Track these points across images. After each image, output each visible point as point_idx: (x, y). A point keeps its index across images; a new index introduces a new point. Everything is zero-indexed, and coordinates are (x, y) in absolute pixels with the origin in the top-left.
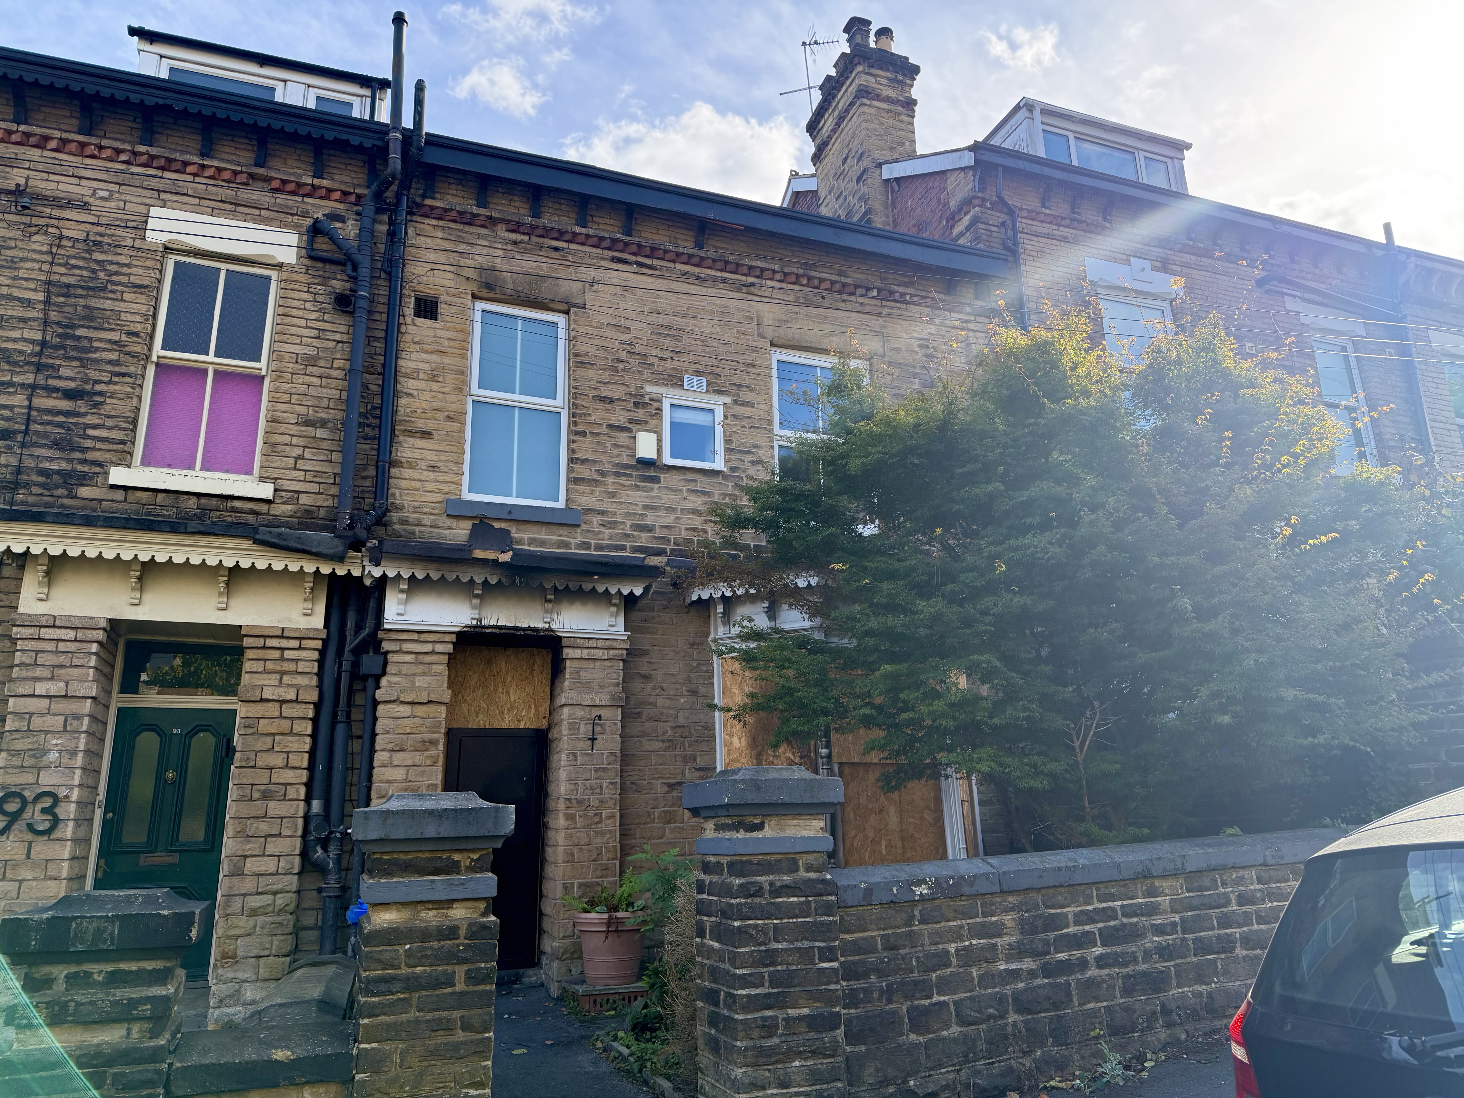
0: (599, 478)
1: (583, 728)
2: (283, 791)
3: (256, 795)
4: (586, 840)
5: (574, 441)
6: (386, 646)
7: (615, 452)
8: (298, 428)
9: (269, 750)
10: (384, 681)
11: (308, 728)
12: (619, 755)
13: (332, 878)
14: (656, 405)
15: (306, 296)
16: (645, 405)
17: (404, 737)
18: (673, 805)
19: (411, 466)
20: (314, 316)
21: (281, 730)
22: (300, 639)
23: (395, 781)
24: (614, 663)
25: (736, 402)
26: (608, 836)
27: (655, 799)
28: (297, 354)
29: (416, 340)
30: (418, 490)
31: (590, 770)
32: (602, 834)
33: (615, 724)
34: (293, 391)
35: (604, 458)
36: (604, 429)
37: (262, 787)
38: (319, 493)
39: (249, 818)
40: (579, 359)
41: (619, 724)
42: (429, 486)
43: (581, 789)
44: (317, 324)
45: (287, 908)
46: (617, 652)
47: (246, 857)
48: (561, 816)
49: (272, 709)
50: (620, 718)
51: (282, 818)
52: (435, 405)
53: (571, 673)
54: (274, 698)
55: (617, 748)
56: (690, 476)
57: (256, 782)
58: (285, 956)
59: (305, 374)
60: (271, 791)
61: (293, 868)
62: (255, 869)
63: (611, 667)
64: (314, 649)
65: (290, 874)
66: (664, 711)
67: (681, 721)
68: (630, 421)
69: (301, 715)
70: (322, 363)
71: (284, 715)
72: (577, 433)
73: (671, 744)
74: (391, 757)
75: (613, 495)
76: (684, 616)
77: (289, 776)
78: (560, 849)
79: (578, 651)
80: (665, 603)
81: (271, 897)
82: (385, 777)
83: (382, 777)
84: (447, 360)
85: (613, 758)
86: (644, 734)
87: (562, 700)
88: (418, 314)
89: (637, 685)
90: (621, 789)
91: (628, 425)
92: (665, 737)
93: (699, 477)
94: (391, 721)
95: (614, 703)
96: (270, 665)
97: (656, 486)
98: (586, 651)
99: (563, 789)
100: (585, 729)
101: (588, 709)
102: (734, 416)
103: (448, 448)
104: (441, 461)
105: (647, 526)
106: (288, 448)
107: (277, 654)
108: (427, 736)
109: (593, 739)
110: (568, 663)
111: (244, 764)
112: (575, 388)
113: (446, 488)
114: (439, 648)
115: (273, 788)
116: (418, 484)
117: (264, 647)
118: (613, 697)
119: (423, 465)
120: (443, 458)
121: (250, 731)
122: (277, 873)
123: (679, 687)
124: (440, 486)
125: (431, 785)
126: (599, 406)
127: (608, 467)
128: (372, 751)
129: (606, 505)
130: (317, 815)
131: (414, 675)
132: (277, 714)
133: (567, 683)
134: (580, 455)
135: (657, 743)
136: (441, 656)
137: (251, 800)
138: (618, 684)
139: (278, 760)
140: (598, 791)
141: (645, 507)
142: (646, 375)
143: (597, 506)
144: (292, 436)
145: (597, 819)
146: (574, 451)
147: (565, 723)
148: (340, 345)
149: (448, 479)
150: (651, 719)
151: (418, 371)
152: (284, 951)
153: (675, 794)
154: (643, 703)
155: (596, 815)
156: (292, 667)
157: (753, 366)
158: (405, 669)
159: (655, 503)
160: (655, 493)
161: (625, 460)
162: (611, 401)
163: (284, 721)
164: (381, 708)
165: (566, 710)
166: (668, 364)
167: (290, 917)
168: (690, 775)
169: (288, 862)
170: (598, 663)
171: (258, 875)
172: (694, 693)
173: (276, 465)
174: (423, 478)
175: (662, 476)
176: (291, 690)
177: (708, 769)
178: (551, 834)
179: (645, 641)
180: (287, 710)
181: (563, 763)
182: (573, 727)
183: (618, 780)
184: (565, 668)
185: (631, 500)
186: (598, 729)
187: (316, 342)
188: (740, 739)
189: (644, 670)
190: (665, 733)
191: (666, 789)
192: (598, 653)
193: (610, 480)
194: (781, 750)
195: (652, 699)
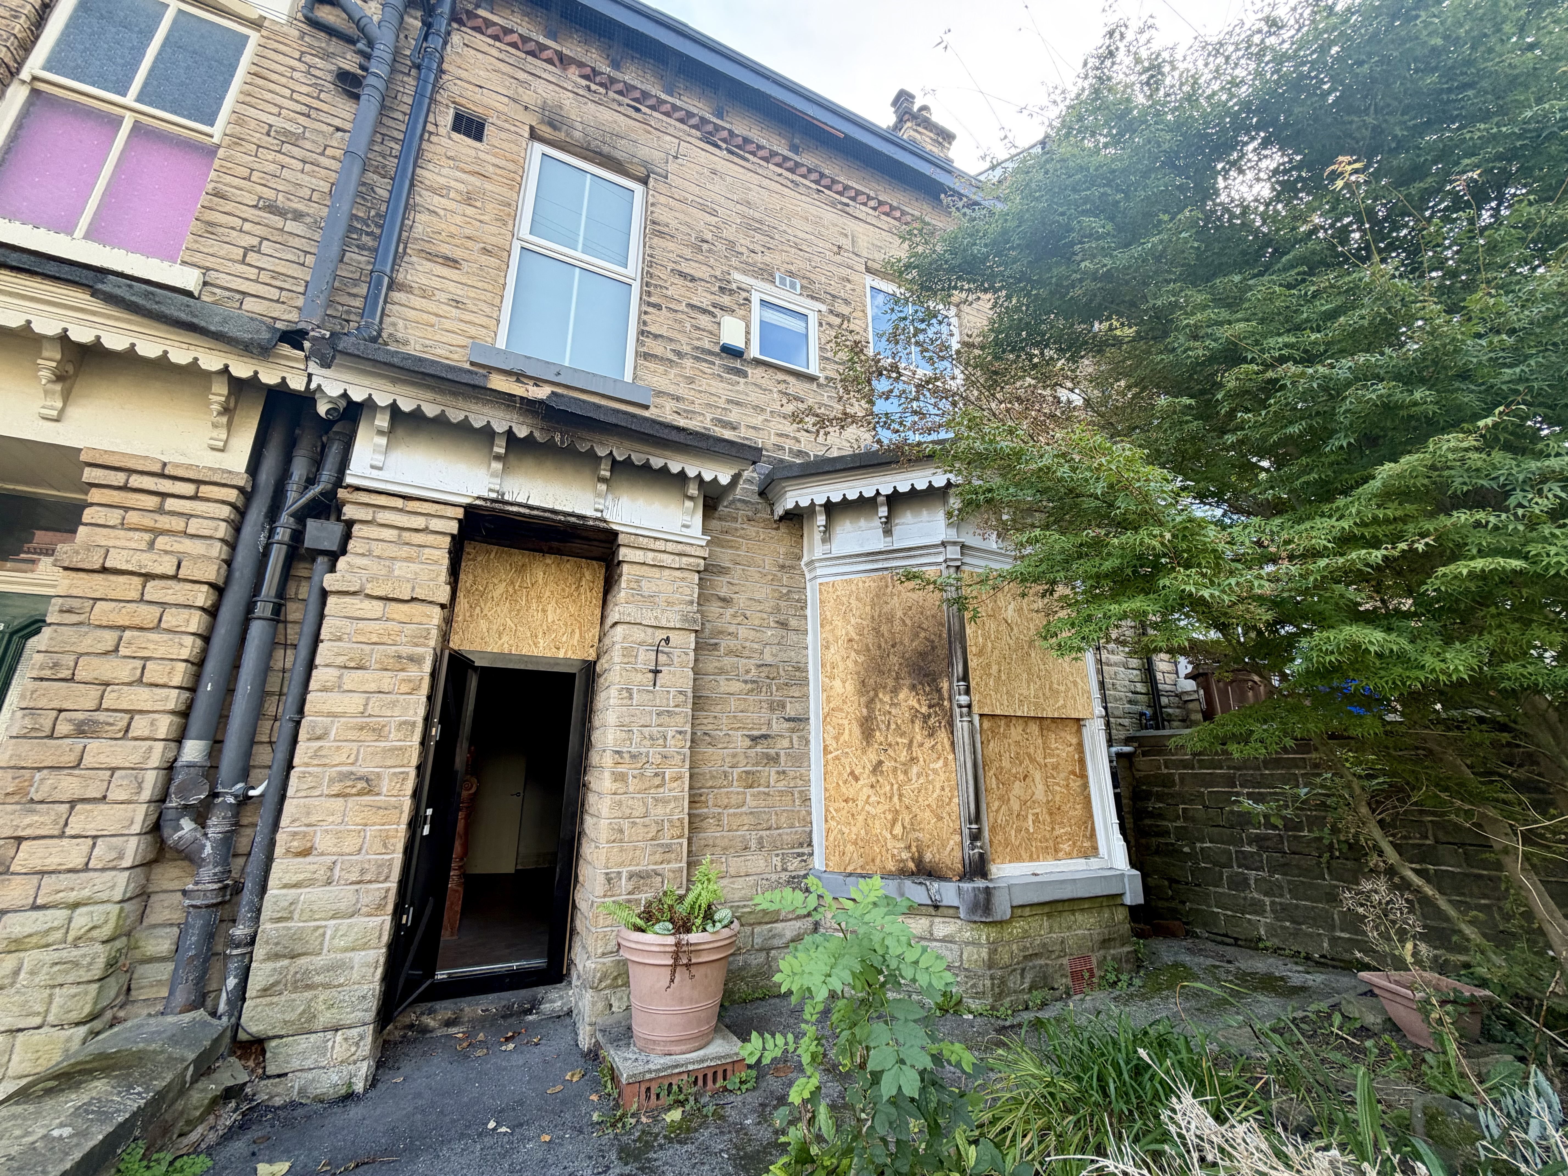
0: (675, 358)
1: (641, 657)
2: (124, 723)
3: (63, 728)
4: (641, 811)
5: (646, 313)
6: (349, 512)
7: (696, 334)
8: (257, 212)
9: (107, 653)
10: (342, 563)
11: (195, 622)
12: (690, 695)
13: (207, 873)
14: (744, 294)
15: (296, 64)
16: (731, 292)
17: (367, 648)
18: (757, 764)
19: (426, 293)
20: (305, 89)
21: (137, 621)
22: (199, 482)
23: (343, 715)
24: (686, 574)
25: (831, 312)
26: (672, 805)
27: (734, 756)
28: (271, 126)
29: (449, 154)
30: (432, 326)
31: (651, 712)
32: (666, 802)
33: (687, 654)
34: (256, 166)
35: (684, 340)
36: (683, 307)
37: (80, 716)
38: (278, 301)
39: (39, 769)
40: (657, 228)
41: (692, 654)
42: (447, 324)
43: (636, 738)
44: (308, 100)
45: (95, 933)
46: (692, 560)
47: (20, 840)
48: (607, 775)
49: (129, 587)
50: (693, 646)
51: (113, 770)
52: (468, 232)
53: (629, 581)
54: (130, 568)
55: (688, 686)
56: (781, 376)
57: (65, 706)
58: (77, 1024)
59: (279, 152)
60: (96, 722)
61: (121, 857)
62: (37, 863)
63: (683, 579)
64: (223, 502)
65: (114, 868)
66: (747, 644)
67: (768, 658)
68: (714, 306)
69: (181, 600)
70: (308, 145)
71: (147, 597)
72: (649, 304)
73: (754, 686)
74: (340, 677)
75: (691, 381)
76: (774, 532)
77: (141, 698)
78: (604, 823)
79: (640, 553)
80: (750, 513)
81: (65, 913)
82: (325, 708)
83: (319, 707)
84: (488, 186)
85: (682, 698)
86: (721, 671)
87: (614, 616)
88: (456, 128)
89: (714, 609)
90: (692, 741)
91: (711, 309)
92: (748, 677)
93: (791, 379)
94: (347, 622)
95: (686, 626)
96: (133, 518)
97: (742, 380)
98: (650, 555)
99: (610, 737)
100: (646, 658)
101: (650, 630)
102: (828, 324)
103: (480, 285)
104: (468, 297)
105: (731, 423)
106: (234, 233)
107: (151, 502)
108: (406, 650)
109: (656, 672)
110: (625, 568)
111: (47, 673)
112: (651, 256)
113: (472, 331)
114: (436, 524)
115: (101, 716)
116: (433, 319)
117: (125, 488)
118: (685, 619)
119: (443, 297)
120: (473, 295)
121: (74, 618)
122: (86, 868)
123: (765, 616)
124: (463, 326)
125: (405, 723)
126: (680, 281)
127: (686, 349)
128: (311, 665)
129: (682, 390)
130: (190, 766)
131: (393, 559)
132: (135, 595)
133: (622, 594)
134: (653, 329)
135: (738, 684)
136: (439, 538)
137: (51, 736)
138: (692, 602)
139: (124, 670)
140: (661, 742)
141: (729, 401)
142: (734, 261)
143: (672, 389)
144: (245, 220)
145: (657, 781)
146: (645, 323)
147: (617, 646)
148: (340, 134)
149: (477, 321)
150: (730, 652)
151: (449, 188)
152: (74, 1016)
153: (759, 749)
154: (721, 632)
155: (656, 775)
156: (178, 524)
157: (848, 281)
158: (378, 549)
159: (741, 398)
160: (741, 387)
161: (707, 346)
162: (693, 279)
163: (143, 608)
164: (331, 600)
165: (619, 629)
166: (758, 258)
167: (99, 948)
168: (778, 726)
169: (111, 848)
170: (666, 572)
171: (43, 873)
172: (783, 625)
173: (211, 251)
174: (441, 313)
175: (750, 371)
176: (167, 558)
177: (800, 720)
178: (592, 798)
179: (725, 557)
180: (154, 591)
181: (612, 702)
182: (628, 652)
183: (688, 728)
184: (620, 576)
185: (713, 391)
186: (662, 658)
187: (302, 120)
188: (844, 682)
189: (723, 592)
190: (748, 672)
191: (748, 743)
192: (667, 560)
193: (688, 363)
194: (902, 696)
195: (732, 629)
